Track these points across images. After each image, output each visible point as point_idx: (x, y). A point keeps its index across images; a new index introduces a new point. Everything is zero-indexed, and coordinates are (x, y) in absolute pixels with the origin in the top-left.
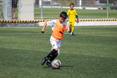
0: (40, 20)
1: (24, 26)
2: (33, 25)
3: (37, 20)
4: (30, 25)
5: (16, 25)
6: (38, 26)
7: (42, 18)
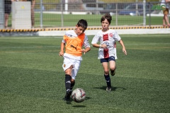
0: (40, 29)
1: (21, 36)
2: (32, 35)
3: (36, 29)
4: (28, 35)
5: (10, 35)
6: (38, 36)
7: (41, 26)
